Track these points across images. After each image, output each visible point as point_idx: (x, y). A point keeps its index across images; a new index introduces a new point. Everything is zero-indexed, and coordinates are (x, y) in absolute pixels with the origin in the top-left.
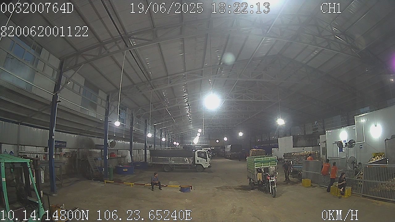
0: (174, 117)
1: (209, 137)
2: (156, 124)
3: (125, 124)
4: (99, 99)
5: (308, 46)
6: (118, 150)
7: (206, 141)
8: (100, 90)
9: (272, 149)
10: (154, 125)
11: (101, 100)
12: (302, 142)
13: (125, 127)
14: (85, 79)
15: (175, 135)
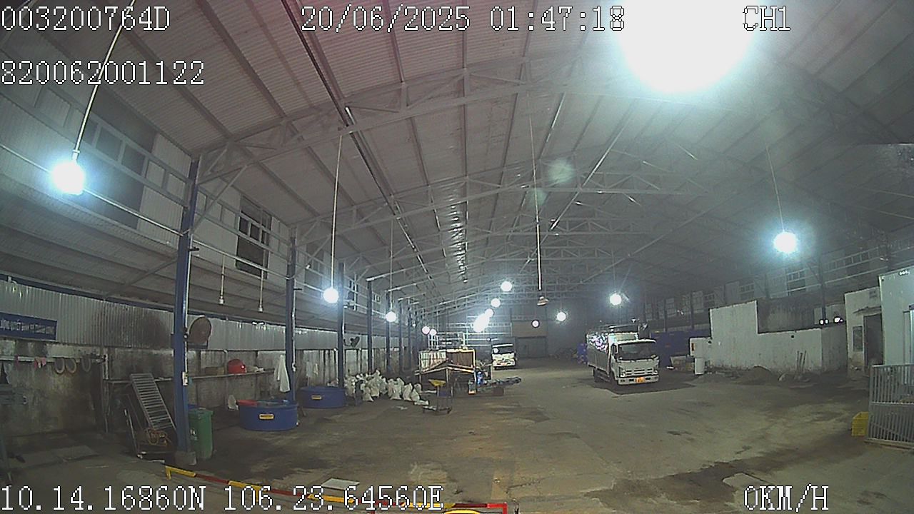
0: (421, 253)
1: (511, 314)
9: (691, 339)
10: (369, 279)
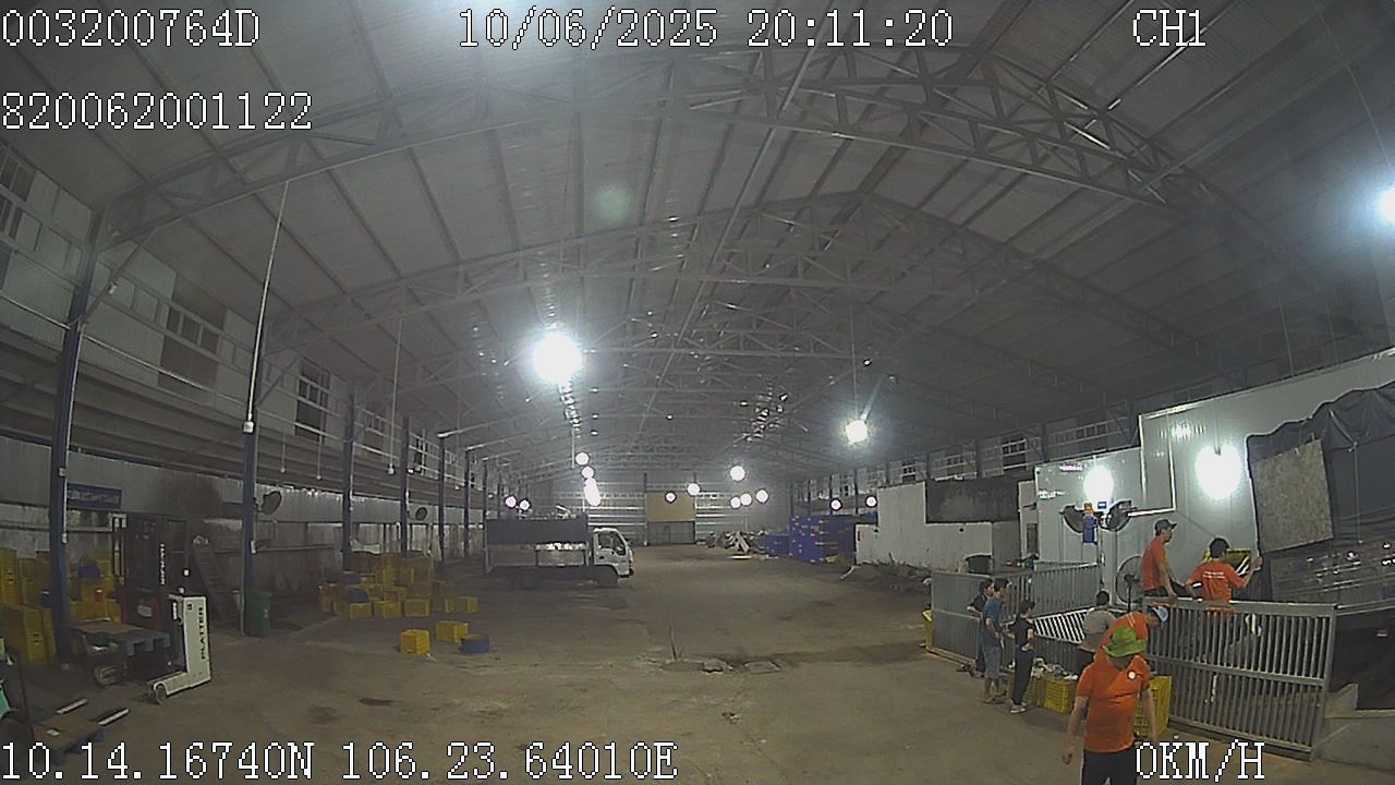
1: (645, 481)
2: (446, 434)
3: (324, 431)
4: (225, 341)
5: (967, 161)
6: (307, 523)
7: (636, 498)
8: (229, 312)
9: (857, 526)
10: (441, 435)
11: (232, 346)
12: (959, 503)
13: (323, 441)
14: (178, 275)
15: (523, 474)
